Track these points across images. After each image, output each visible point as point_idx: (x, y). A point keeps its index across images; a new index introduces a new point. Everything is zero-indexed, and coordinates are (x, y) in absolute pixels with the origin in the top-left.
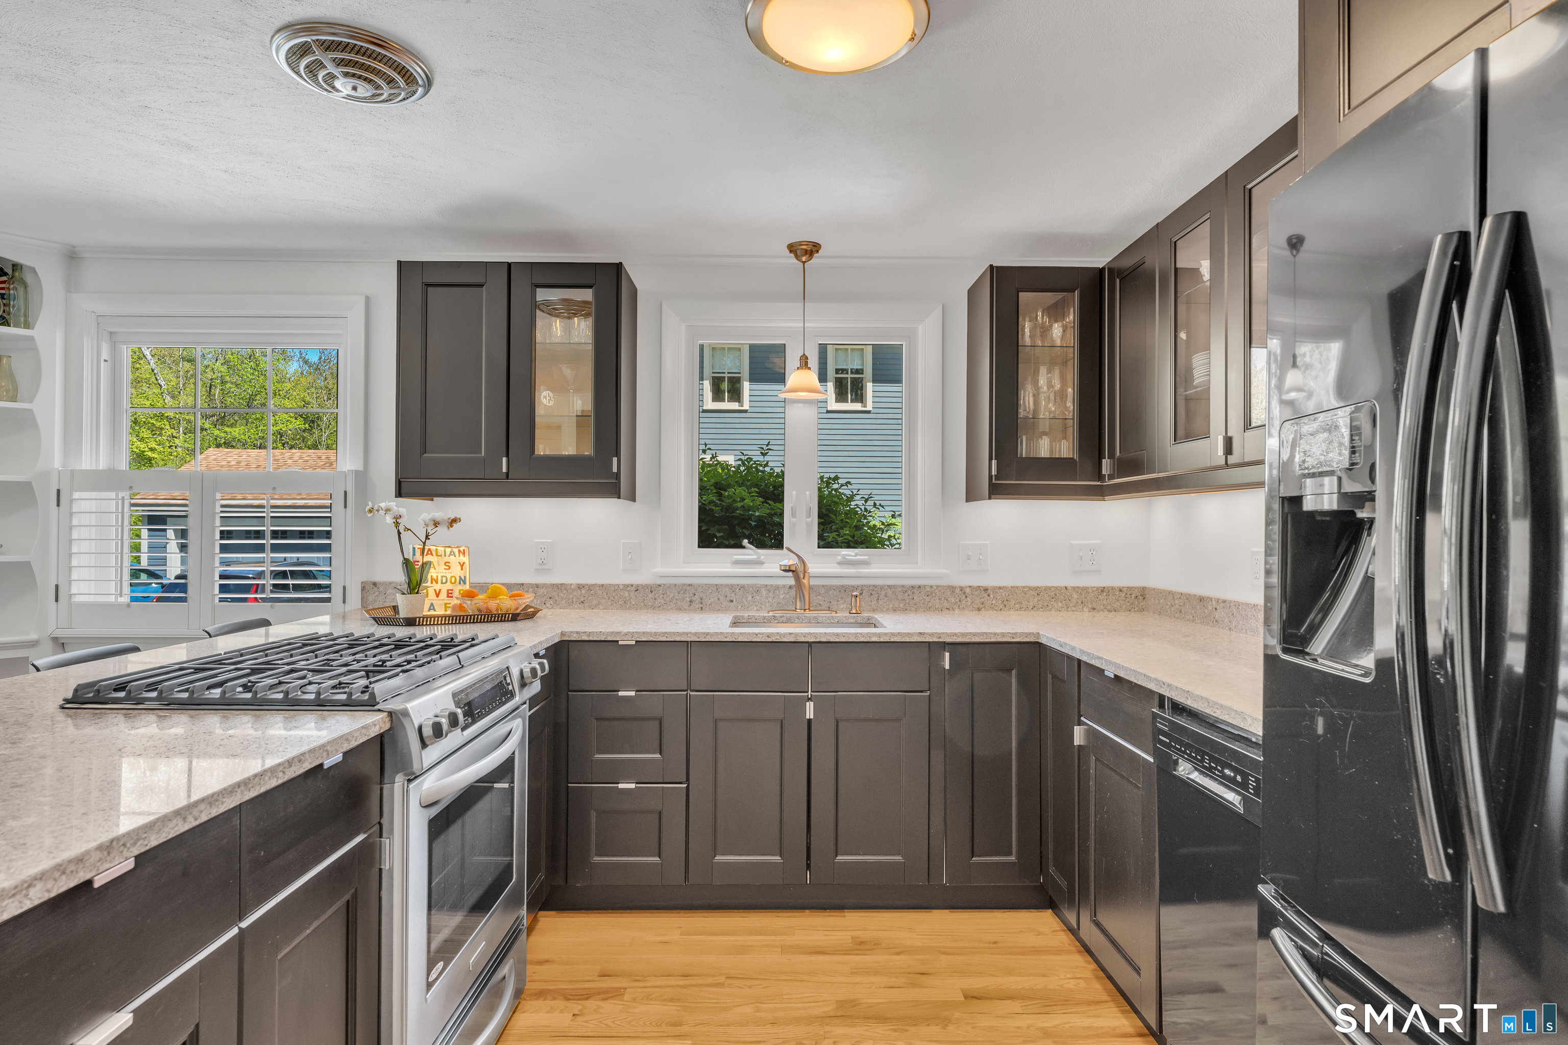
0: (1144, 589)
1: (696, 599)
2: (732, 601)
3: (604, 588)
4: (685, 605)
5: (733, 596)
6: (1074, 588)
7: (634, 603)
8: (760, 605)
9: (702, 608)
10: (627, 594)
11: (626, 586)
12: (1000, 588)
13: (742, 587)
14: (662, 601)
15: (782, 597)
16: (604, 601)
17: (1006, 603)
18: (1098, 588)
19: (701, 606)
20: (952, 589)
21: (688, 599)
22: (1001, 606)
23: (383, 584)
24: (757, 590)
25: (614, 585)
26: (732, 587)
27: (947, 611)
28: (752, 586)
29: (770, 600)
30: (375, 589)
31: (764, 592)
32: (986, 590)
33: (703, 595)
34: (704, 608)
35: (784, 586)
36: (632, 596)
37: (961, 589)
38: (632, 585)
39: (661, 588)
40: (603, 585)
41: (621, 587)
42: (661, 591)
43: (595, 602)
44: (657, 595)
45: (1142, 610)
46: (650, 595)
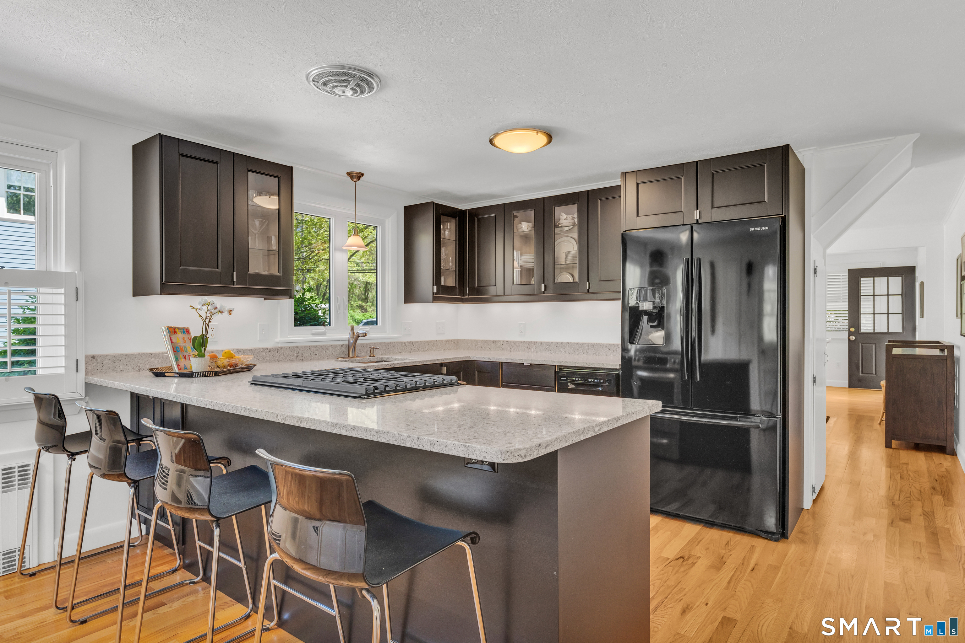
0: (458, 340)
1: (300, 354)
2: (316, 355)
3: (252, 351)
4: (294, 358)
5: (317, 352)
6: (439, 341)
7: (268, 359)
8: (329, 356)
9: (302, 359)
10: (264, 354)
11: (264, 349)
12: (417, 342)
13: (321, 347)
14: (283, 357)
15: (338, 351)
17: (419, 348)
18: (446, 340)
19: (302, 358)
20: (402, 343)
21: (296, 355)
22: (417, 350)
23: (100, 356)
24: (327, 348)
25: (257, 349)
26: (316, 347)
27: (399, 354)
28: (326, 346)
29: (333, 353)
30: (94, 360)
31: (331, 349)
32: (413, 343)
33: (303, 352)
34: (303, 359)
35: (339, 345)
36: (267, 355)
37: (405, 343)
38: (267, 349)
39: (282, 349)
40: (251, 350)
41: (262, 350)
42: (282, 351)
44: (280, 354)
45: (457, 349)
46: (277, 354)
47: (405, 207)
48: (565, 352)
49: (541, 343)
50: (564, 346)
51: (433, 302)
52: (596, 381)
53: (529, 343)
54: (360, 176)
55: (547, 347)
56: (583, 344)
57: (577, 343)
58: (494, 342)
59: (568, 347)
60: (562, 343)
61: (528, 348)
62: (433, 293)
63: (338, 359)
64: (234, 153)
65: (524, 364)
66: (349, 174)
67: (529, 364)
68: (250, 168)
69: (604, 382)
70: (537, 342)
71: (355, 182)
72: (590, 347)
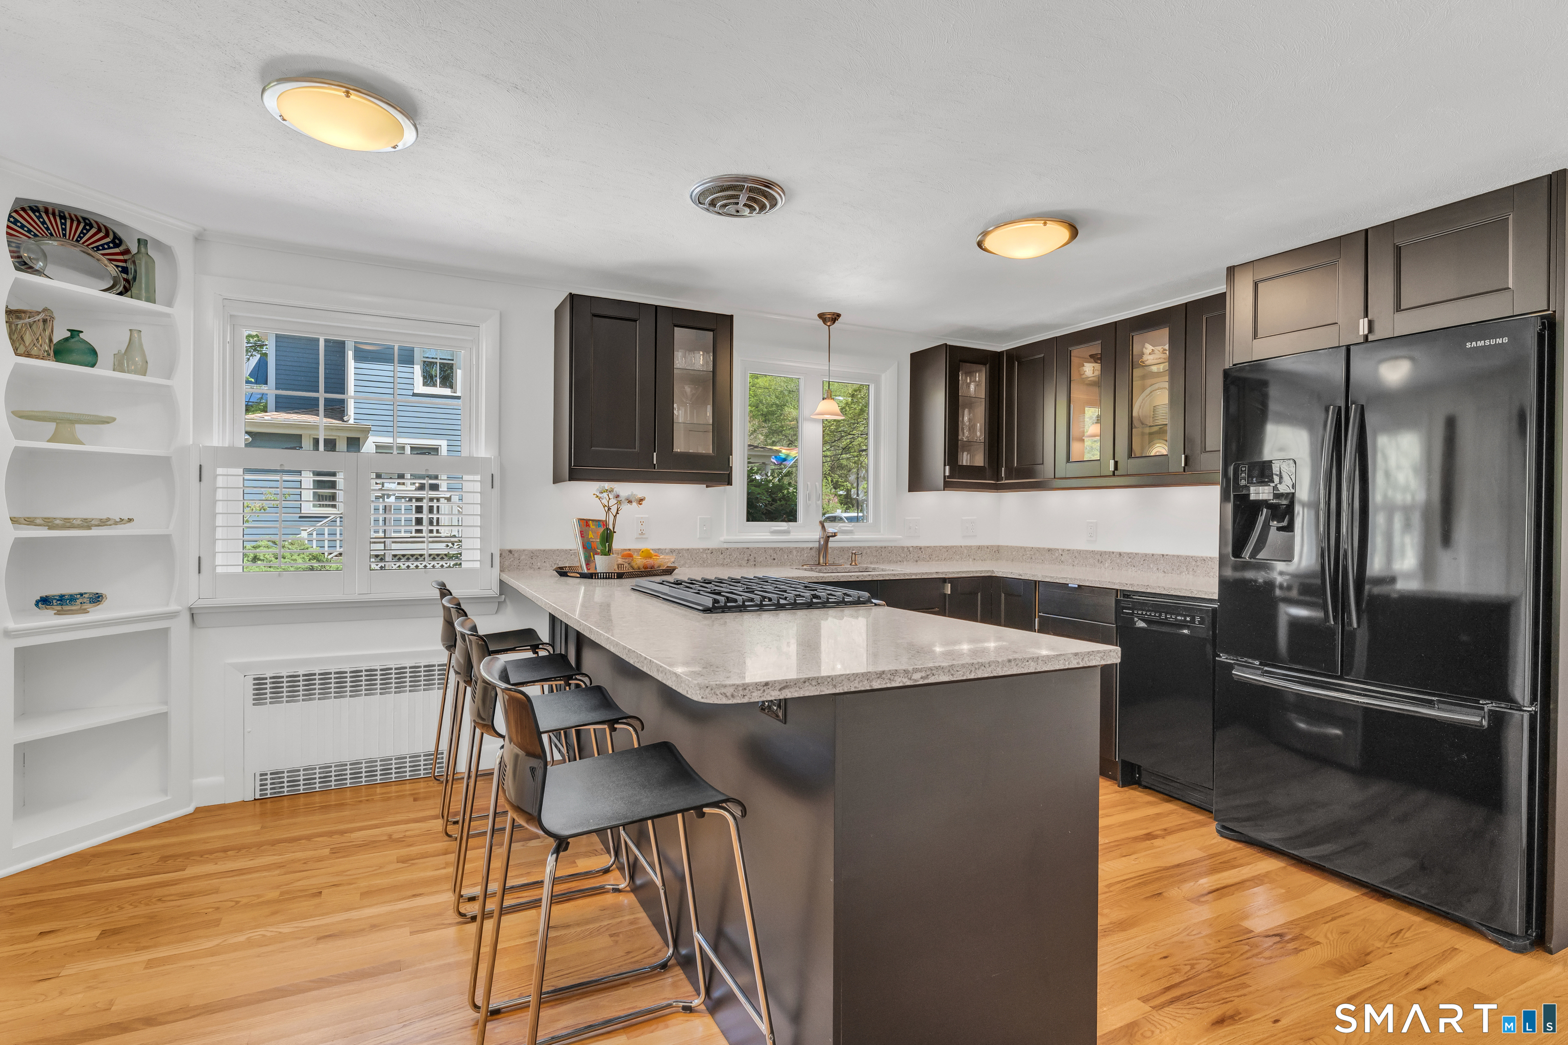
0: (998, 546)
1: (752, 558)
2: (774, 559)
4: (744, 563)
5: (775, 556)
6: (965, 546)
7: (710, 562)
8: (792, 562)
9: (755, 565)
10: (705, 556)
11: (705, 550)
12: (928, 547)
13: (781, 549)
14: (729, 561)
15: (805, 555)
16: (689, 561)
17: (931, 556)
18: (977, 546)
19: (754, 563)
20: (903, 548)
21: (746, 559)
22: (928, 559)
23: (517, 551)
24: (790, 551)
25: (696, 549)
26: (774, 549)
27: (899, 563)
28: (788, 548)
29: (798, 558)
30: (511, 555)
31: (795, 553)
32: (921, 548)
33: (756, 555)
35: (807, 548)
36: (709, 557)
37: (908, 548)
38: (709, 549)
39: (726, 551)
40: (688, 549)
41: (701, 550)
42: (728, 553)
43: (682, 562)
44: (725, 556)
45: (997, 560)
46: (721, 556)
47: (912, 355)
48: (1158, 569)
49: (1120, 554)
50: (1156, 559)
51: (944, 490)
52: (1179, 618)
53: (1101, 554)
54: (835, 317)
55: (1130, 560)
56: (1187, 557)
57: (1178, 556)
58: (1049, 550)
59: (1162, 562)
60: (1153, 555)
61: (1100, 561)
62: (945, 476)
63: (803, 566)
64: (656, 306)
65: (1070, 585)
66: (821, 316)
67: (1077, 586)
68: (676, 322)
69: (1193, 621)
70: (1113, 553)
71: (829, 326)
72: (1199, 563)
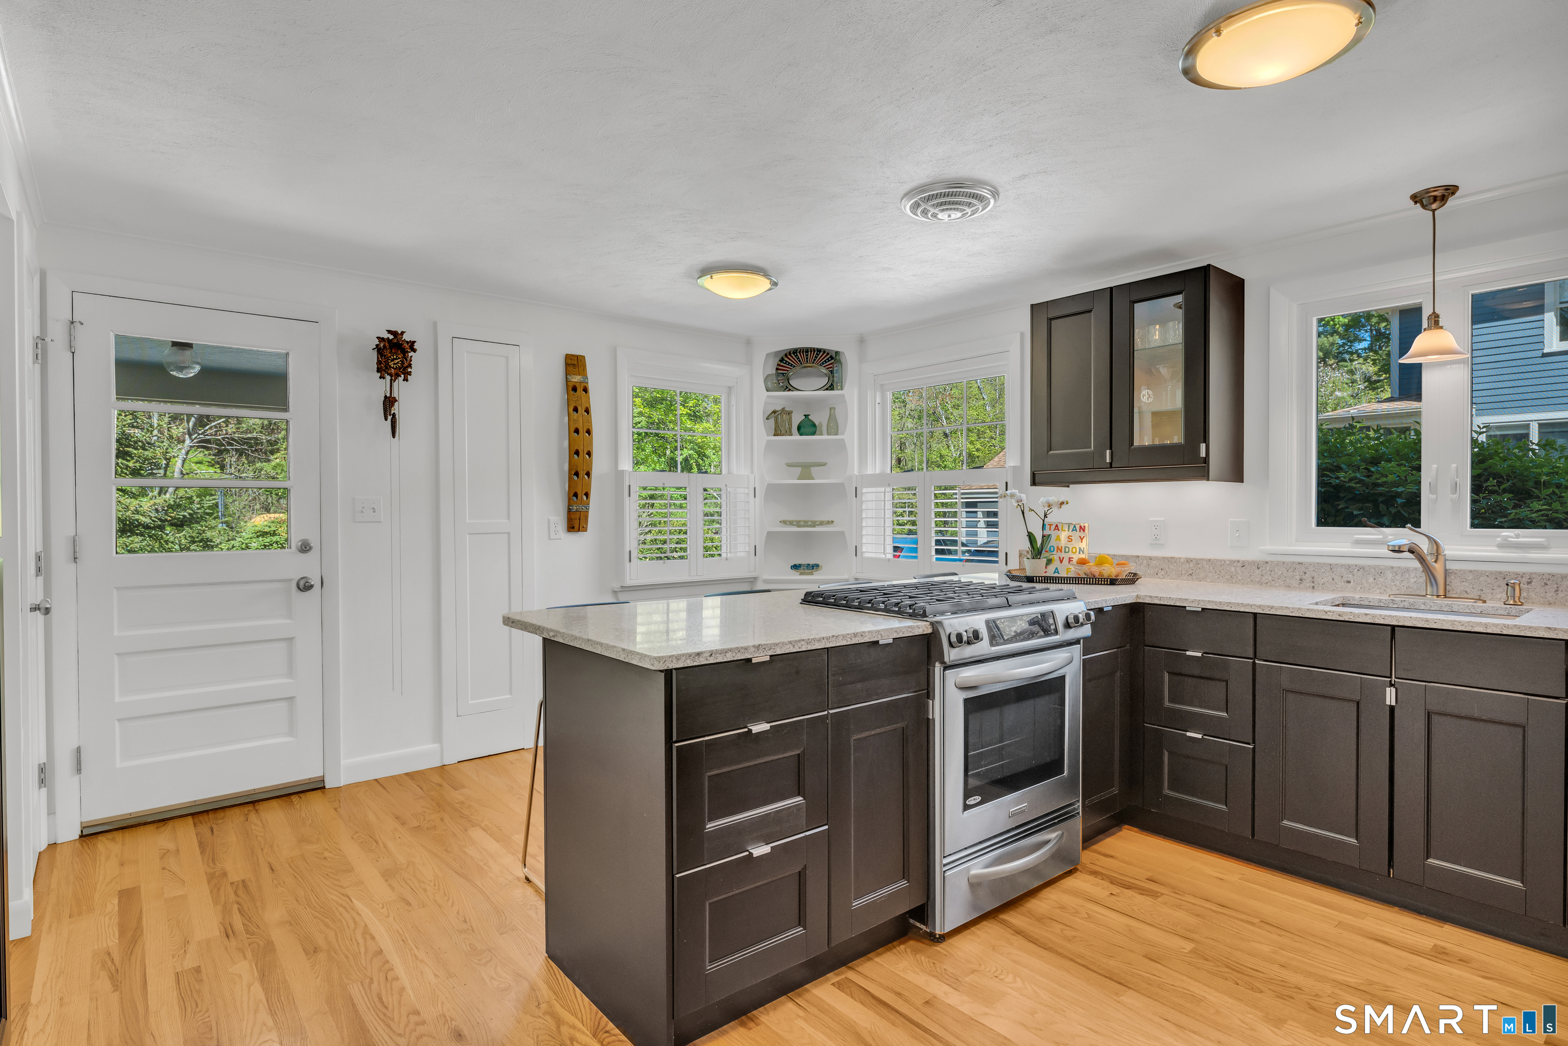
1: (1307, 577)
2: (1349, 582)
3: (1211, 562)
5: (1350, 577)
7: (1240, 578)
8: (1385, 588)
9: (1313, 587)
10: (1233, 569)
11: (1232, 562)
13: (1361, 568)
14: (1270, 578)
15: (1413, 580)
16: (1211, 574)
19: (1312, 585)
21: (1298, 577)
24: (1380, 572)
25: (1220, 561)
26: (1349, 568)
28: (1374, 567)
29: (1398, 583)
31: (1389, 575)
33: (1314, 574)
34: (1316, 587)
36: (1239, 571)
38: (1238, 561)
39: (1268, 565)
40: (1210, 560)
41: (1228, 562)
42: (1268, 568)
43: (1202, 575)
44: (1264, 572)
46: (1257, 571)
